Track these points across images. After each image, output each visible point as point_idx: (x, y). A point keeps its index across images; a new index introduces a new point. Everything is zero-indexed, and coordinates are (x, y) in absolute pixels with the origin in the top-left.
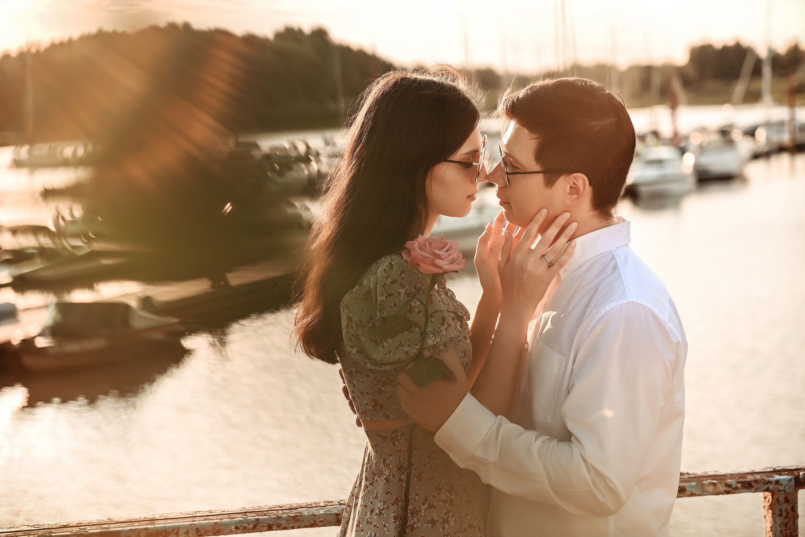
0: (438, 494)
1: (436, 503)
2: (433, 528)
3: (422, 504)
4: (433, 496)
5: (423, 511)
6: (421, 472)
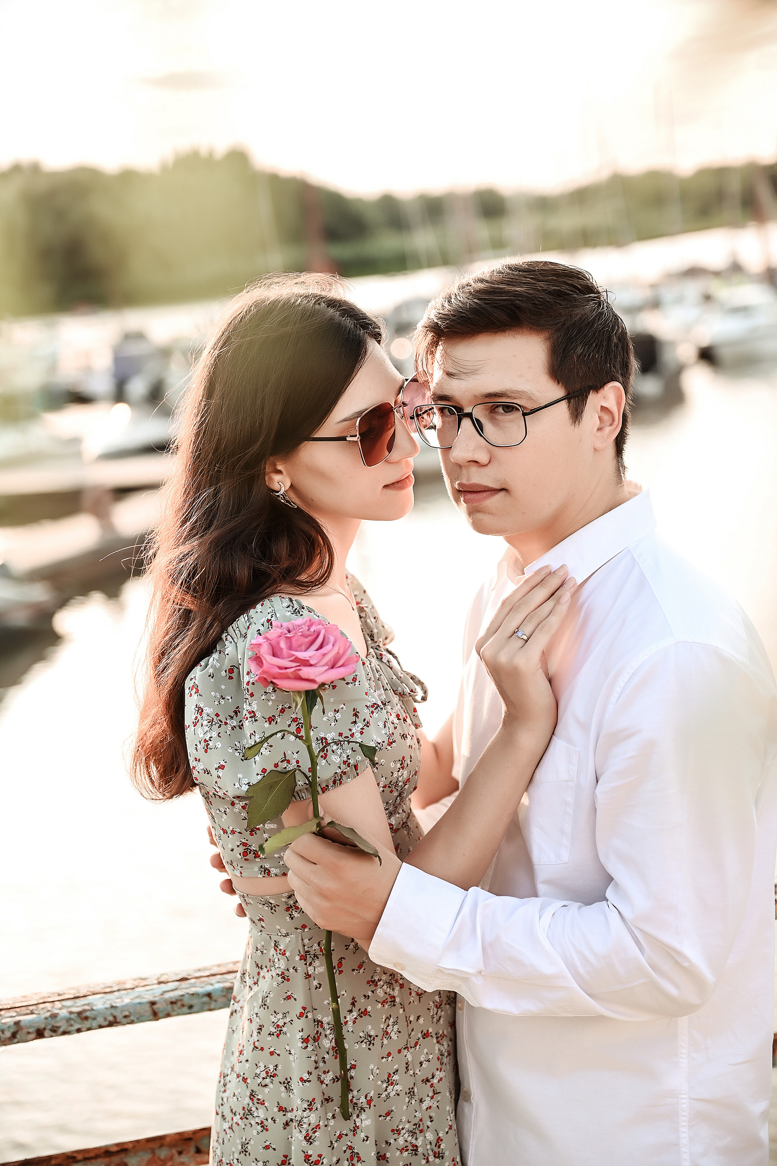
0: (373, 992)
1: (370, 1007)
2: (369, 1049)
3: (348, 1011)
4: (365, 996)
5: (350, 1023)
6: (342, 958)
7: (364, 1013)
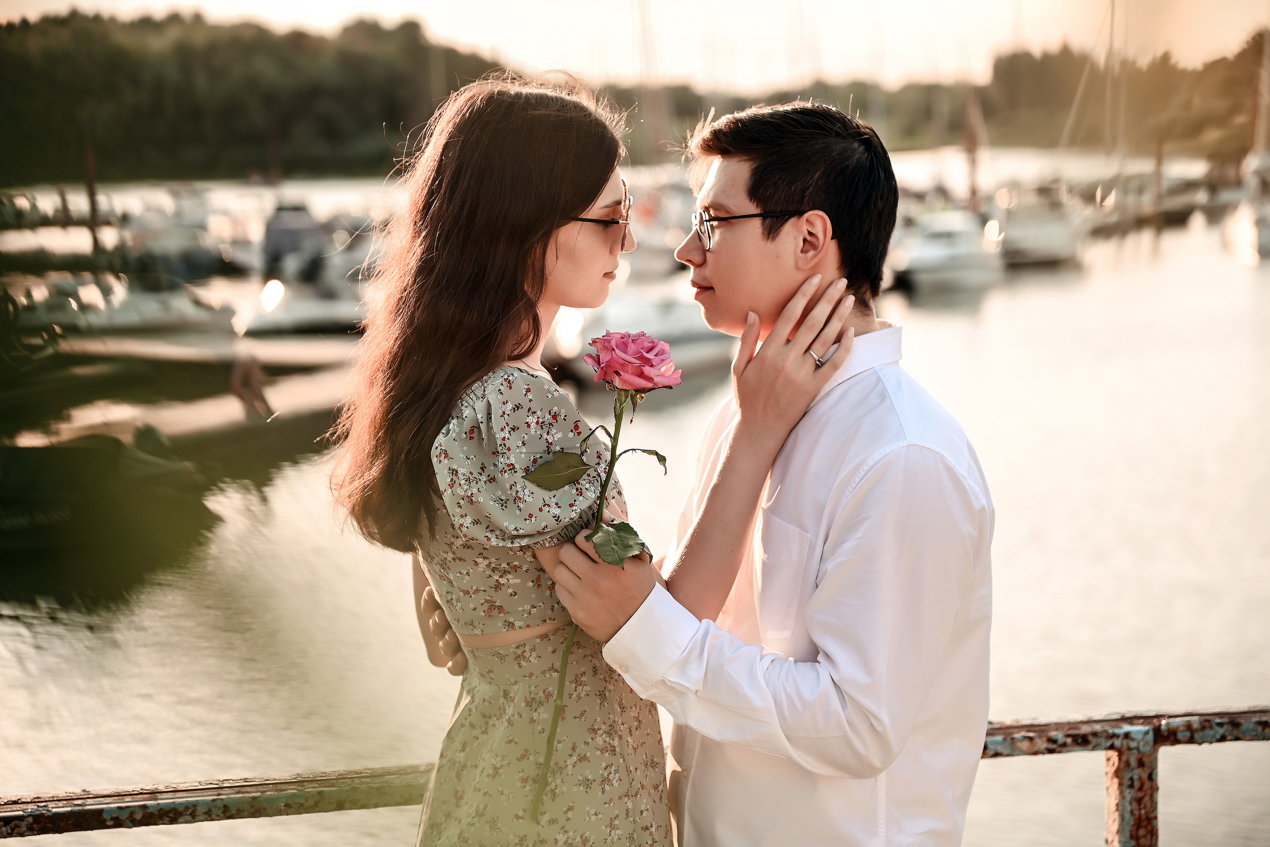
1: (589, 753)
2: (586, 791)
3: (568, 756)
6: (565, 706)
7: (583, 758)
